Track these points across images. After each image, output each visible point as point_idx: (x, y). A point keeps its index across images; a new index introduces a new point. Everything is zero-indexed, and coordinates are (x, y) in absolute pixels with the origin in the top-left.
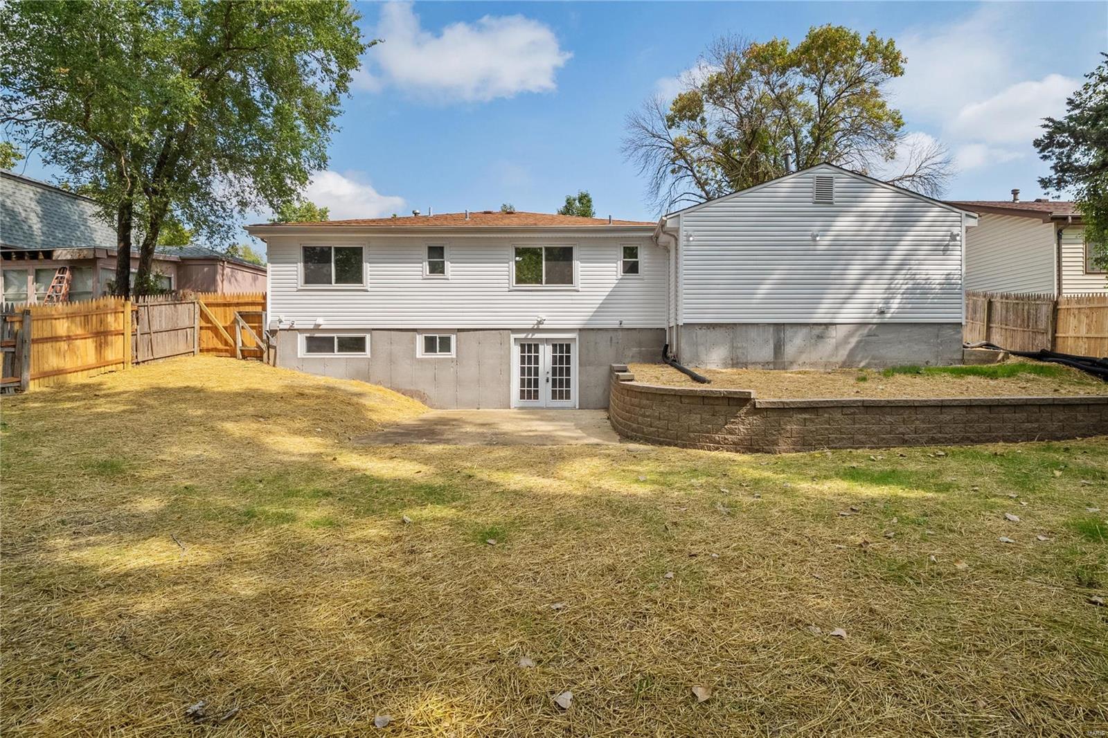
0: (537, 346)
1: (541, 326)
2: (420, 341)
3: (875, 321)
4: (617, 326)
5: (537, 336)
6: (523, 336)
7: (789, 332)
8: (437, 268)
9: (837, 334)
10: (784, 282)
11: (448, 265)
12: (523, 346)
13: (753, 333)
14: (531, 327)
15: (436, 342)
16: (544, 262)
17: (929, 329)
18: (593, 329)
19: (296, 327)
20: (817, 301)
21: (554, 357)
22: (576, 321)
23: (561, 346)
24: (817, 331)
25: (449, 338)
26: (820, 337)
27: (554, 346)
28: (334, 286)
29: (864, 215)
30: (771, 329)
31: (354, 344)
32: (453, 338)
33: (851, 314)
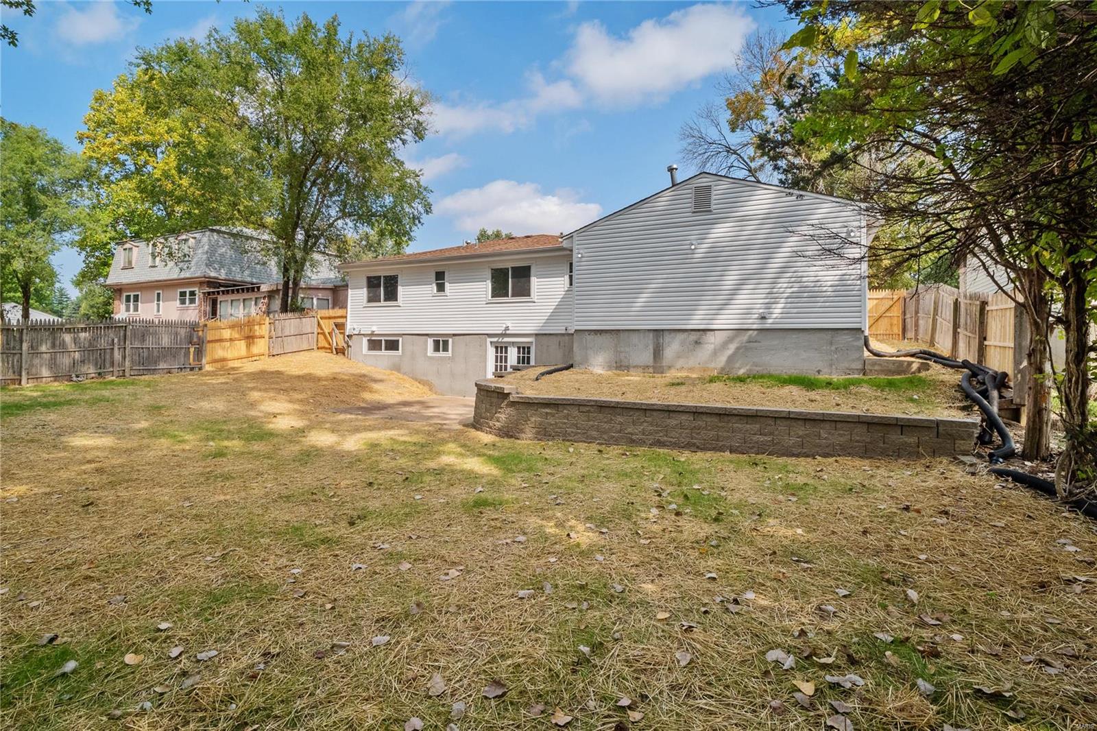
0: (506, 348)
1: (508, 332)
2: (430, 342)
3: (755, 327)
4: (564, 332)
5: (506, 340)
6: (495, 340)
7: (667, 338)
8: (441, 288)
9: (713, 341)
10: (661, 291)
11: (447, 285)
12: (497, 348)
13: (635, 338)
14: (500, 332)
15: (441, 344)
16: (510, 280)
17: (822, 335)
18: (545, 334)
19: (362, 332)
20: (693, 308)
21: (519, 357)
22: (531, 328)
23: (524, 348)
24: (693, 337)
25: (448, 341)
26: (697, 343)
27: (519, 348)
28: (383, 303)
29: (743, 219)
30: (651, 335)
31: (392, 345)
32: (450, 340)
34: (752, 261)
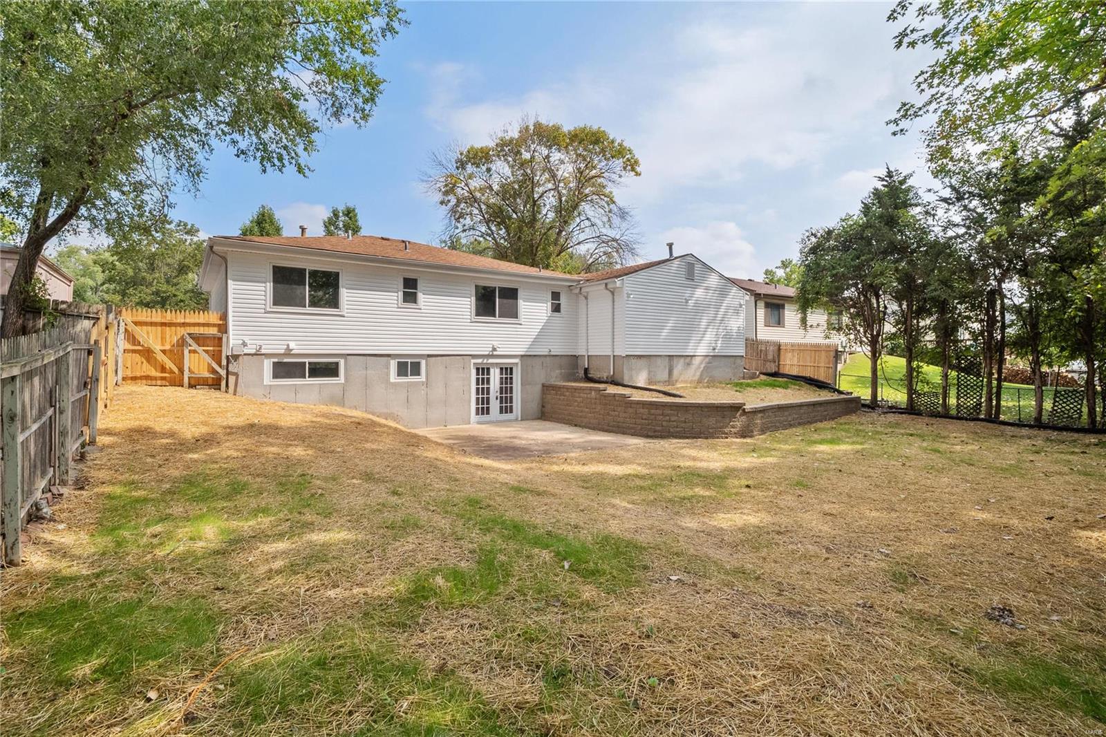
0: (488, 369)
1: (495, 353)
2: (393, 364)
3: (712, 354)
4: (546, 353)
5: (491, 361)
6: (480, 361)
7: (675, 360)
8: (410, 297)
9: (697, 361)
11: (420, 296)
12: (478, 369)
13: (659, 362)
14: (487, 353)
15: (408, 367)
16: (497, 299)
17: (732, 359)
18: (530, 356)
19: (263, 351)
20: (687, 341)
21: (501, 378)
22: (521, 350)
23: (506, 369)
24: (688, 360)
25: (419, 364)
26: (689, 364)
27: (501, 369)
28: (309, 310)
30: (668, 358)
31: (328, 370)
32: (423, 363)
33: (702, 350)
34: (712, 311)
